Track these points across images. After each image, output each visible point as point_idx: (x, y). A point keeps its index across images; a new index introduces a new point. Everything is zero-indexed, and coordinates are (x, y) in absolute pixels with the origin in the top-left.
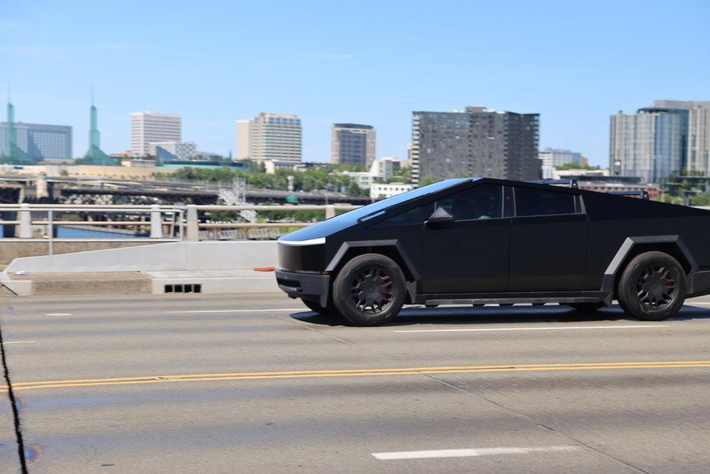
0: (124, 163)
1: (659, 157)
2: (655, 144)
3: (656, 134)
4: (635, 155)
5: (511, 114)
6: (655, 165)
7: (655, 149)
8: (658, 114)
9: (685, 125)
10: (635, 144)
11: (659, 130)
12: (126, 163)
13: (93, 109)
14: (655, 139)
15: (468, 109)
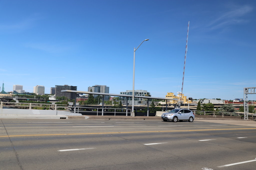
0: (10, 93)
5: (72, 87)
8: (95, 87)
9: (100, 89)
12: (11, 94)
13: (3, 84)
15: (65, 85)
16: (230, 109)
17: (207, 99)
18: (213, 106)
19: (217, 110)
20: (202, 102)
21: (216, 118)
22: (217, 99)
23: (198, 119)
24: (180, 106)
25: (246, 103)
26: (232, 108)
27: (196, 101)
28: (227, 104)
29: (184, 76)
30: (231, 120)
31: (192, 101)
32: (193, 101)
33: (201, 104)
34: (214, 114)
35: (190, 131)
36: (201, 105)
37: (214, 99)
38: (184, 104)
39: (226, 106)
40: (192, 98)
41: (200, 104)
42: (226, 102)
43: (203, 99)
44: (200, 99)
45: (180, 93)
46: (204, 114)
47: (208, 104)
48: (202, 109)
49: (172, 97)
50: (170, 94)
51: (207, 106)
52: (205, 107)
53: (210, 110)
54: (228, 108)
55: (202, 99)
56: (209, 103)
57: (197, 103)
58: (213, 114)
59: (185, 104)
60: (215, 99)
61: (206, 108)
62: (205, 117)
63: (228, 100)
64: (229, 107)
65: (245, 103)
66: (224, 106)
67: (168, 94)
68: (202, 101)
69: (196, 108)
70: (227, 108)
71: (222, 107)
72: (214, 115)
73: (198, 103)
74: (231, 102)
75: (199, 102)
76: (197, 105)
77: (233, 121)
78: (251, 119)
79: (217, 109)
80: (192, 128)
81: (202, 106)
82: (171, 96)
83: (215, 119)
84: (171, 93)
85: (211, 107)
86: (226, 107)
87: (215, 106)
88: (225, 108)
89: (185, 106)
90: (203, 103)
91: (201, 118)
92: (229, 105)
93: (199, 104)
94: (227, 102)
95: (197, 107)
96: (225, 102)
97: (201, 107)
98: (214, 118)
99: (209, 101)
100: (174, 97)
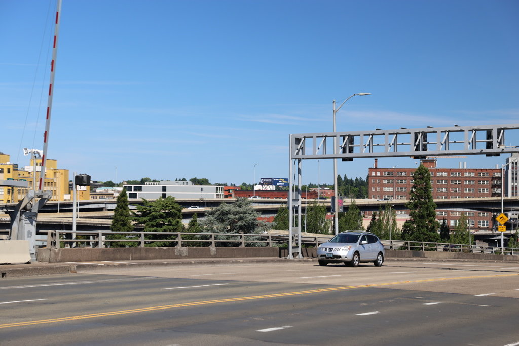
16: (241, 219)
17: (154, 181)
18: (180, 211)
19: (192, 224)
20: (134, 196)
21: (186, 257)
22: (195, 182)
23: (114, 267)
24: (36, 215)
25: (297, 196)
26: (249, 217)
27: (110, 190)
28: (233, 199)
29: (53, 78)
30: (243, 263)
31: (93, 192)
32: (98, 190)
33: (132, 203)
34: (180, 244)
35: (75, 318)
36: (130, 207)
37: (184, 180)
38: (56, 205)
39: (226, 208)
40: (89, 178)
41: (125, 201)
42: (227, 193)
43: (139, 180)
44: (129, 182)
45: (35, 155)
46: (140, 243)
47: (157, 202)
48: (135, 222)
49: (1, 171)
51: (155, 211)
52: (145, 214)
53: (165, 227)
54: (232, 217)
55: (135, 182)
56: (164, 196)
57: (115, 200)
58: (177, 242)
59: (62, 205)
60: (188, 180)
61: (150, 220)
62: (144, 255)
63: (236, 185)
64: (237, 213)
65: (292, 195)
66: (218, 208)
68: (136, 189)
69: (109, 222)
70: (229, 216)
71: (212, 214)
72: (179, 247)
73: (119, 198)
74: (246, 190)
75: (123, 194)
76: (114, 206)
77: (251, 265)
78: (312, 256)
79: (192, 221)
80: (84, 304)
81: (135, 212)
83: (183, 264)
85: (169, 215)
86: (228, 212)
87: (185, 210)
88: (222, 217)
89: (61, 211)
90: (138, 199)
91: (127, 259)
92: (240, 206)
93: (122, 202)
94: (233, 194)
95: (112, 214)
96: (225, 191)
97: (131, 213)
98: (180, 257)
99: (164, 189)
100: (13, 175)
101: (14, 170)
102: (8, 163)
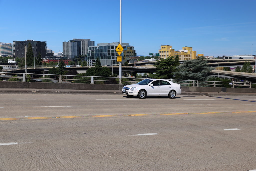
1: (73, 52)
2: (72, 49)
3: (72, 46)
4: (68, 52)
5: (37, 41)
6: (72, 54)
7: (72, 50)
8: (72, 42)
10: (68, 49)
11: (73, 46)
14: (72, 48)
49: (168, 52)
50: (165, 48)
67: (163, 48)
82: (167, 50)
84: (166, 46)
100: (172, 53)
101: (172, 51)
102: (171, 49)
